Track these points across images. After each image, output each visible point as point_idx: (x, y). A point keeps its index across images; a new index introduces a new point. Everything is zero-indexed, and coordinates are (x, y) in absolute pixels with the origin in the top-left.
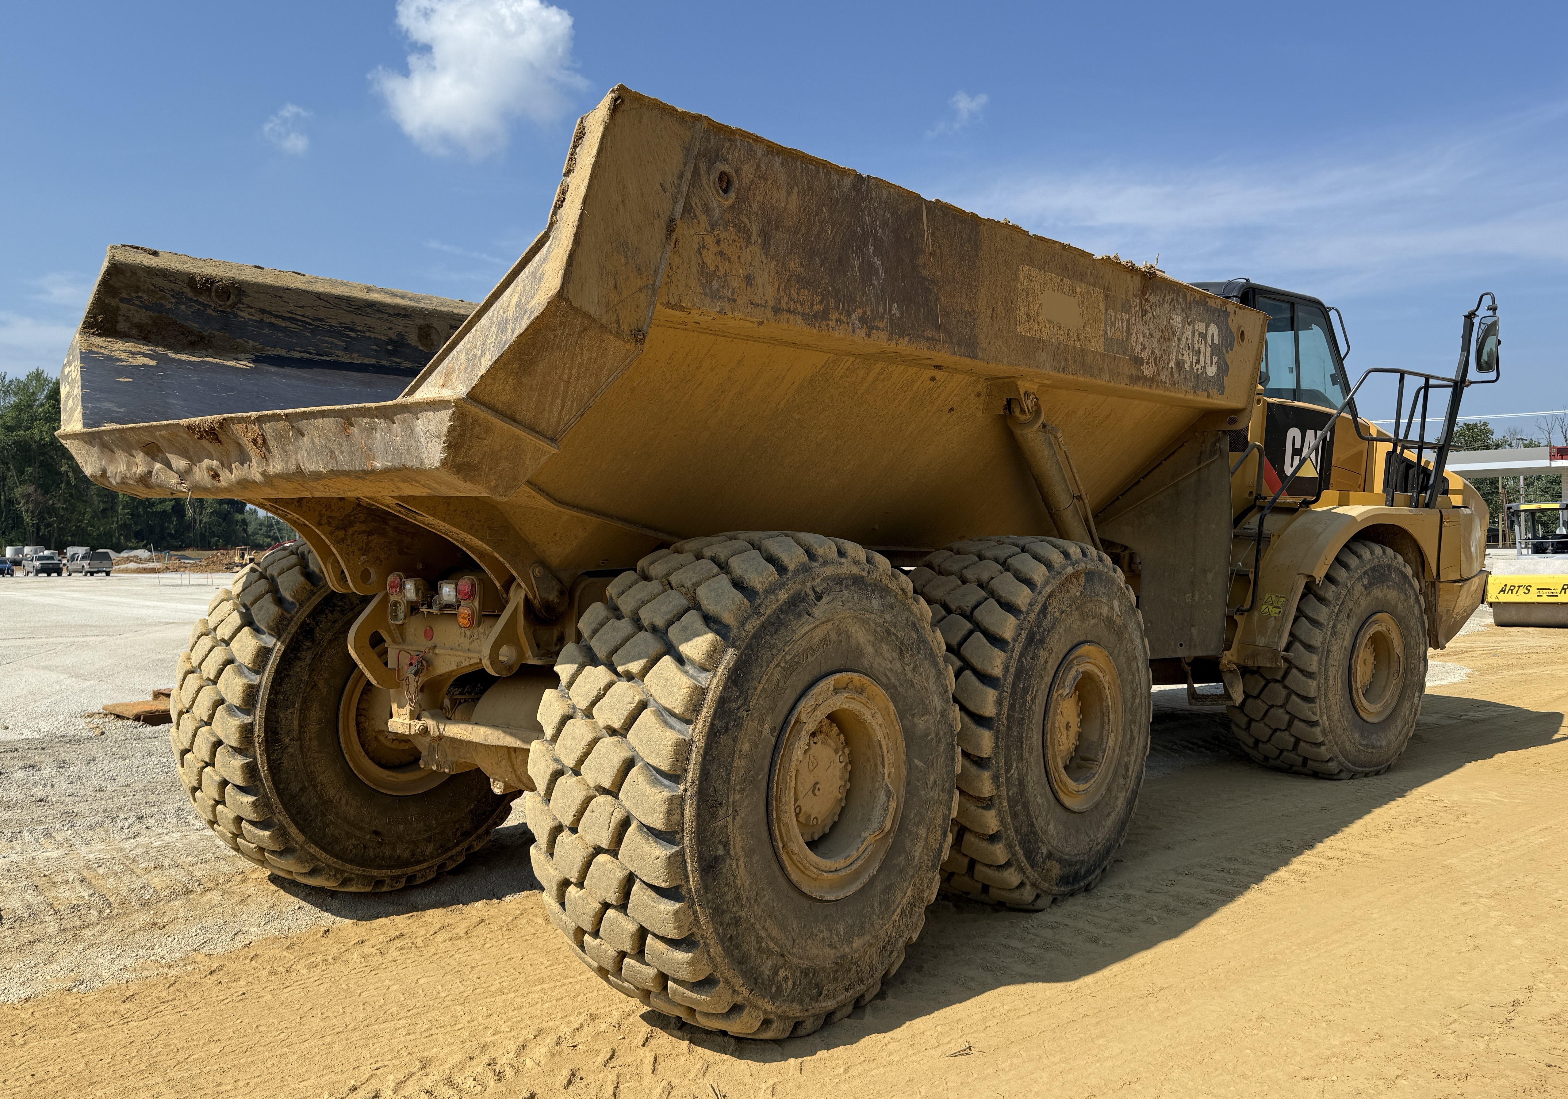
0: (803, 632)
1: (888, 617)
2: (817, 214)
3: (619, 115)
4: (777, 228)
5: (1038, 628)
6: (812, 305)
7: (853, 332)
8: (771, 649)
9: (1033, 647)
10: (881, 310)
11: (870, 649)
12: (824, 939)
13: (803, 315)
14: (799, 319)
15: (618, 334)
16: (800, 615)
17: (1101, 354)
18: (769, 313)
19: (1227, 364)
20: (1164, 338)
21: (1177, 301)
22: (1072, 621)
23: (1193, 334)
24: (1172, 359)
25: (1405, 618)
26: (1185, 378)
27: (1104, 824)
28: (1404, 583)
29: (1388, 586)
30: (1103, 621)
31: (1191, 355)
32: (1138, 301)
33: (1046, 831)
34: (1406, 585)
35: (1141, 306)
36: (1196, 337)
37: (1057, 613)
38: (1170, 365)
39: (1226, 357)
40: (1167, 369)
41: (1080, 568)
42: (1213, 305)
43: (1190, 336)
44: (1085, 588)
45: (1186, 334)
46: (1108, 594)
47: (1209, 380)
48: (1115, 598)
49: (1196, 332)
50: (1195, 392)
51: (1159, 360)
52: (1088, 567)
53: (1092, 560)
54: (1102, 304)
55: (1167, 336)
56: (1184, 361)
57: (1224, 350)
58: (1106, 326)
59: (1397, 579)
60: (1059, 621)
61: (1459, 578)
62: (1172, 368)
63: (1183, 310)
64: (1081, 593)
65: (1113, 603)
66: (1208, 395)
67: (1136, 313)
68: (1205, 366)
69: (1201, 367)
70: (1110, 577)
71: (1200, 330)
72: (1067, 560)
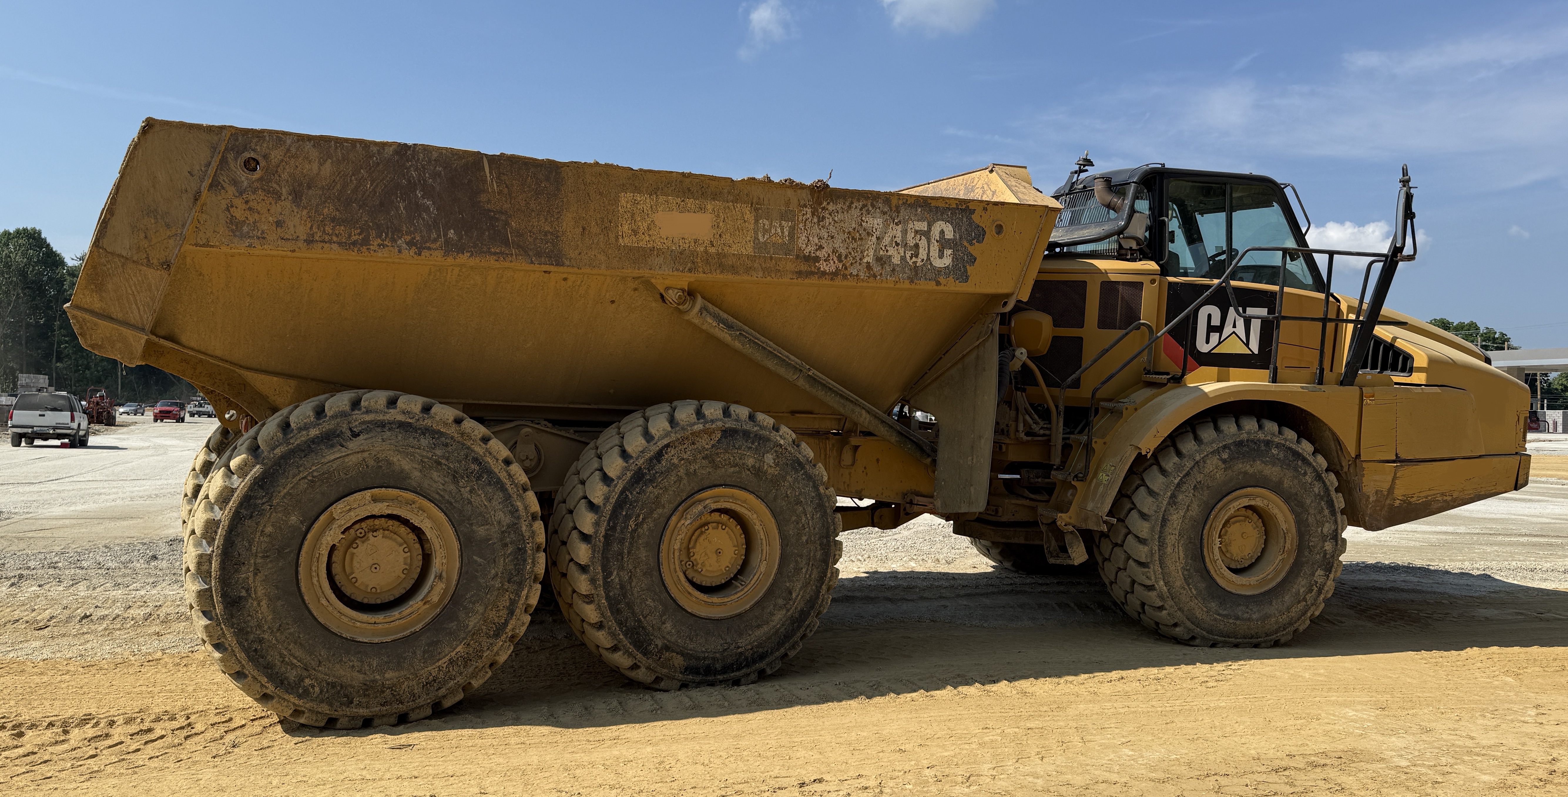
0: (333, 457)
1: (439, 452)
2: (353, 175)
4: (309, 187)
5: (649, 471)
6: (350, 236)
7: (400, 251)
8: (298, 467)
9: (641, 485)
10: (434, 235)
11: (417, 474)
12: (353, 666)
13: (340, 244)
14: (335, 246)
16: (332, 446)
17: (748, 256)
18: (300, 244)
19: (972, 255)
20: (853, 238)
21: (873, 206)
22: (697, 467)
23: (905, 232)
24: (867, 255)
25: (1296, 494)
26: (894, 270)
27: (751, 633)
28: (1295, 460)
29: (1263, 462)
30: (749, 470)
31: (902, 251)
32: (809, 210)
33: (659, 629)
34: (1300, 463)
35: (813, 214)
36: (910, 235)
37: (675, 461)
38: (865, 260)
39: (970, 249)
40: (860, 264)
41: (714, 426)
42: (941, 204)
43: (899, 234)
44: (719, 441)
45: (890, 233)
46: (757, 449)
47: (939, 271)
48: (768, 452)
49: (909, 231)
50: (912, 282)
51: (846, 257)
52: (727, 426)
53: (736, 420)
54: (749, 216)
55: (857, 236)
56: (890, 256)
57: (965, 243)
58: (756, 233)
59: (1281, 455)
60: (676, 466)
61: (1394, 458)
62: (868, 263)
63: (884, 213)
64: (713, 446)
65: (763, 456)
66: (938, 283)
67: (806, 220)
68: (928, 259)
69: (923, 260)
70: (760, 435)
71: (917, 228)
72: (699, 419)
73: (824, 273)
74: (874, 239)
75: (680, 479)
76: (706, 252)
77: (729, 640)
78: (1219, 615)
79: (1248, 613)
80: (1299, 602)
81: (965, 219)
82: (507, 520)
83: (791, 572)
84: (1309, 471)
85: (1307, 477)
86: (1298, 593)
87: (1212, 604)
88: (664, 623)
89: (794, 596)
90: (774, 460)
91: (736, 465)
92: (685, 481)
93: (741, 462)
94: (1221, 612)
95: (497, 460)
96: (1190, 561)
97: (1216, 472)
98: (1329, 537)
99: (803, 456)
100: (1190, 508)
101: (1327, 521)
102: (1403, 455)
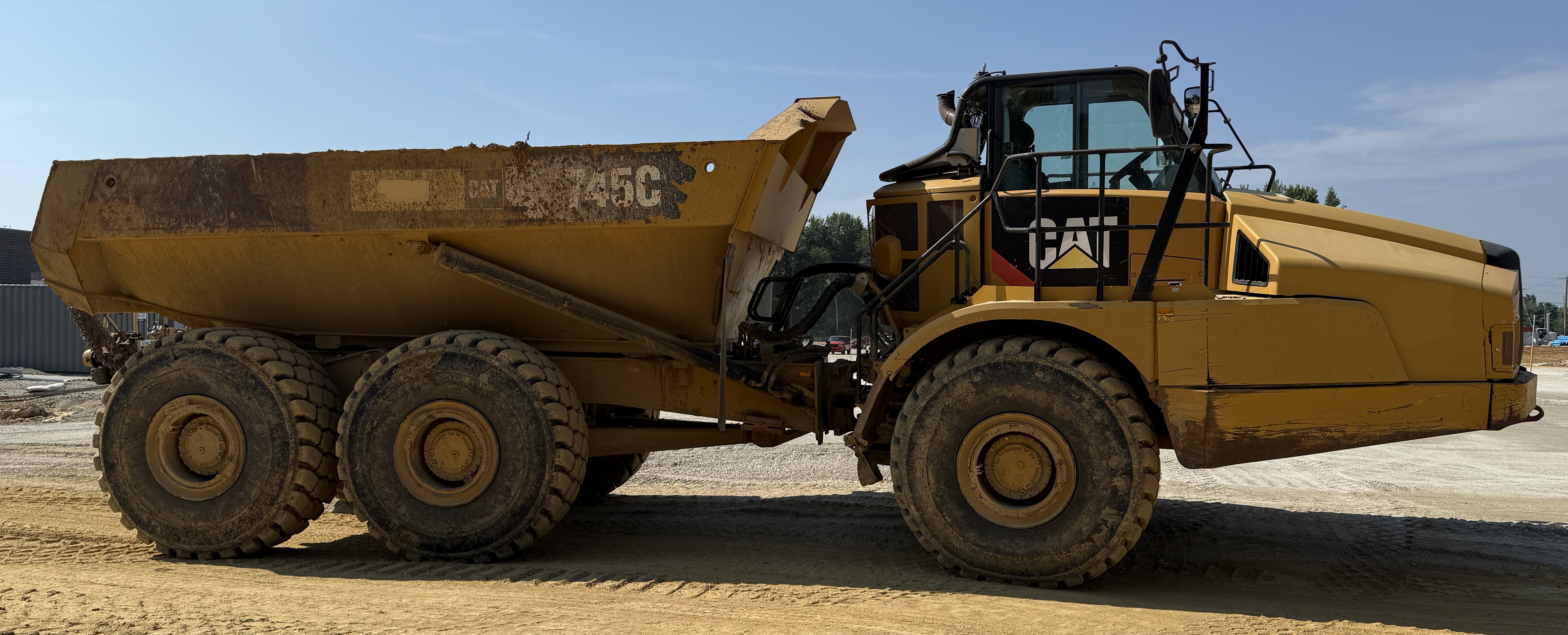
0: (162, 373)
1: (227, 371)
2: (170, 182)
3: (57, 172)
4: (145, 194)
5: (382, 386)
6: (170, 223)
7: (200, 231)
8: (143, 380)
9: (375, 398)
10: (221, 217)
11: (214, 386)
12: (179, 516)
13: (164, 229)
14: (161, 231)
15: (59, 252)
16: (163, 366)
17: (461, 211)
18: (141, 231)
19: (682, 193)
20: (557, 188)
21: (574, 159)
22: (420, 384)
23: (608, 179)
24: (573, 202)
25: (1071, 422)
26: (600, 212)
27: (474, 521)
28: (1067, 385)
29: (1024, 386)
30: (466, 387)
31: (607, 195)
32: (515, 169)
33: (395, 511)
34: (1074, 388)
35: (519, 171)
36: (614, 180)
37: (402, 379)
38: (571, 206)
39: (680, 188)
40: (566, 210)
41: (435, 351)
42: (645, 151)
43: (603, 181)
44: (439, 363)
45: (594, 181)
46: (472, 369)
47: (648, 210)
48: (483, 372)
49: (613, 178)
50: (620, 221)
51: (552, 205)
52: (447, 351)
53: (457, 346)
54: (461, 179)
55: (562, 186)
56: (595, 201)
57: (674, 183)
58: (467, 192)
59: (1048, 379)
60: (402, 383)
61: (1205, 383)
62: (574, 208)
63: (587, 164)
64: (433, 367)
65: (479, 376)
66: (648, 221)
67: (513, 176)
68: (635, 200)
69: (629, 202)
70: (477, 358)
71: (621, 174)
72: (426, 345)
73: (532, 220)
74: (578, 187)
75: (406, 394)
76: (424, 210)
77: (453, 525)
78: (977, 546)
79: (1011, 547)
80: (1082, 542)
81: (672, 161)
82: (275, 420)
83: (509, 473)
84: (1087, 397)
85: (1084, 404)
86: (1080, 532)
87: (971, 534)
88: (399, 507)
89: (513, 493)
90: (489, 379)
91: (455, 383)
92: (411, 395)
93: (458, 380)
94: (980, 543)
95: (269, 377)
96: (942, 487)
97: (967, 396)
98: (1120, 472)
99: (518, 376)
100: (938, 432)
101: (1116, 454)
102: (1220, 380)
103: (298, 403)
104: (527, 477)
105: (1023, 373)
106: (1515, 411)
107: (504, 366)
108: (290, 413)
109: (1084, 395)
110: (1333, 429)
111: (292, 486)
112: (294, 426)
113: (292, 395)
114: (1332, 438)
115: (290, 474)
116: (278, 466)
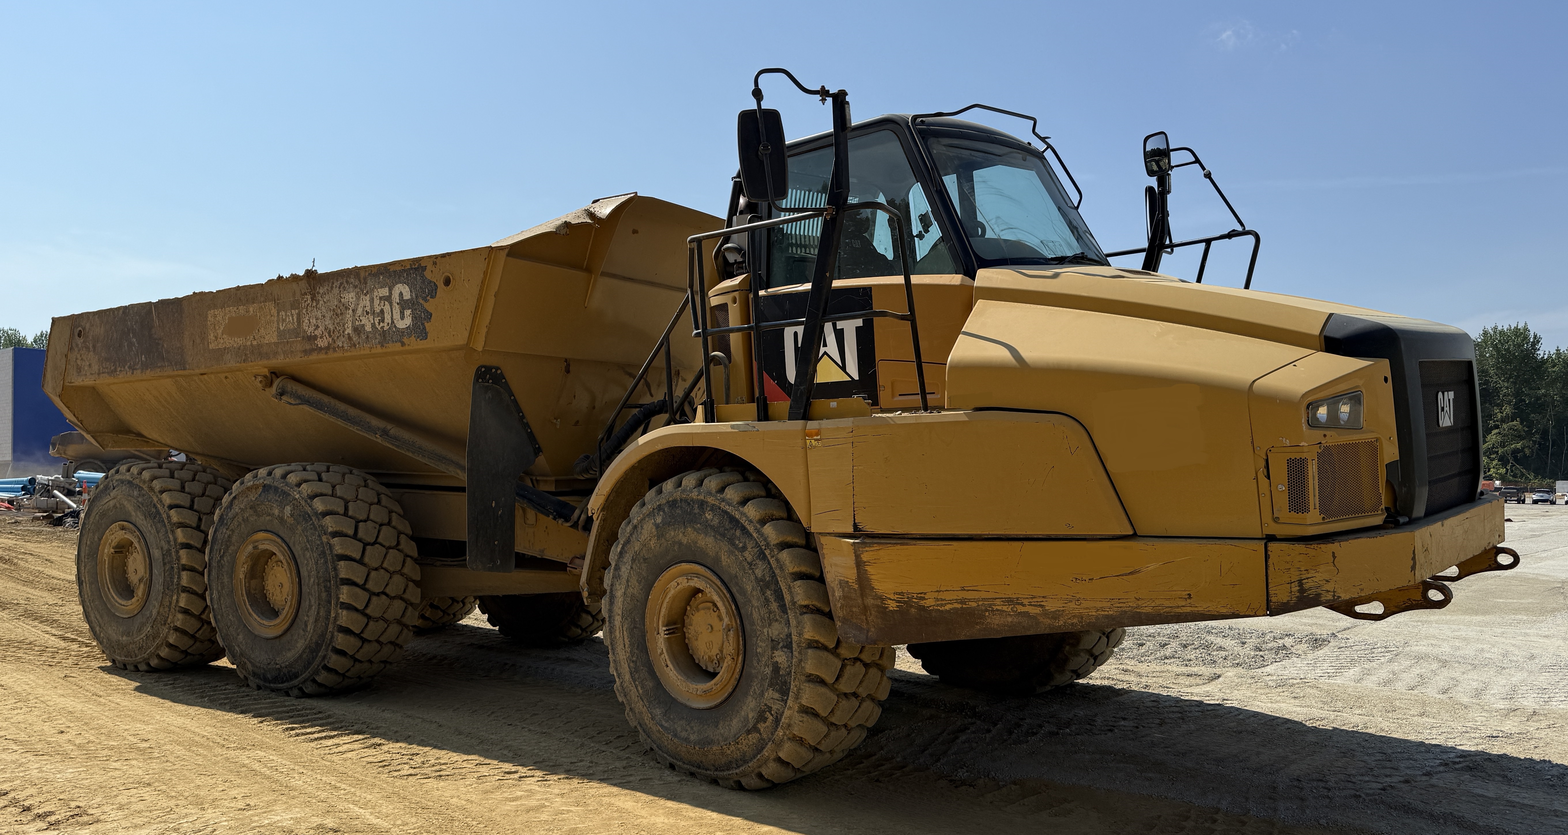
1: (140, 499)
2: (111, 331)
4: (98, 342)
6: (112, 367)
7: (127, 373)
8: (96, 507)
10: (137, 360)
13: (109, 372)
15: (57, 396)
17: (275, 343)
19: (428, 312)
20: (337, 315)
21: (347, 282)
22: (248, 515)
23: (372, 301)
24: (348, 328)
25: (736, 577)
26: (368, 337)
27: (285, 653)
28: (732, 529)
29: (695, 530)
30: (277, 518)
31: (371, 318)
32: (309, 297)
33: (236, 638)
34: (738, 533)
35: (312, 299)
36: (377, 302)
37: (237, 510)
38: (346, 333)
39: (426, 305)
40: (344, 336)
41: (259, 484)
42: (398, 268)
43: (368, 304)
44: (260, 495)
45: (361, 304)
46: (281, 501)
47: (402, 333)
48: (288, 505)
49: (375, 299)
50: (382, 346)
51: (334, 331)
52: (266, 483)
53: (273, 479)
54: (274, 311)
55: (339, 312)
56: (363, 325)
57: (421, 301)
58: (278, 324)
59: (716, 522)
60: (237, 514)
61: (850, 530)
62: (349, 334)
63: (355, 287)
64: (257, 499)
65: (285, 508)
66: (403, 344)
67: (308, 305)
68: (393, 322)
69: (388, 324)
70: (285, 491)
71: (381, 295)
72: (254, 478)
73: (321, 349)
74: (351, 311)
75: (239, 525)
76: (252, 345)
77: (271, 657)
78: (662, 726)
80: (749, 732)
81: (418, 278)
82: (166, 547)
83: (306, 607)
84: (750, 545)
85: (746, 554)
86: (746, 719)
87: (658, 710)
88: (238, 635)
89: (309, 627)
90: (291, 511)
91: (269, 514)
92: (243, 526)
93: (272, 512)
94: (664, 723)
95: (164, 505)
96: (636, 651)
97: (650, 540)
98: (781, 644)
99: (312, 509)
100: (630, 584)
101: (777, 620)
102: (869, 527)
103: (182, 531)
104: (318, 613)
105: (695, 514)
106: (1310, 589)
107: (303, 498)
108: (175, 540)
109: (747, 542)
110: (1026, 602)
111: (177, 609)
112: (177, 552)
113: (180, 523)
114: (1026, 614)
115: (175, 597)
116: (168, 589)
